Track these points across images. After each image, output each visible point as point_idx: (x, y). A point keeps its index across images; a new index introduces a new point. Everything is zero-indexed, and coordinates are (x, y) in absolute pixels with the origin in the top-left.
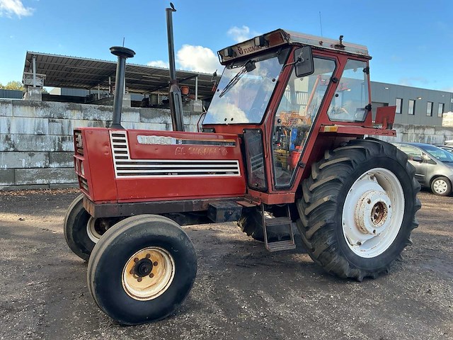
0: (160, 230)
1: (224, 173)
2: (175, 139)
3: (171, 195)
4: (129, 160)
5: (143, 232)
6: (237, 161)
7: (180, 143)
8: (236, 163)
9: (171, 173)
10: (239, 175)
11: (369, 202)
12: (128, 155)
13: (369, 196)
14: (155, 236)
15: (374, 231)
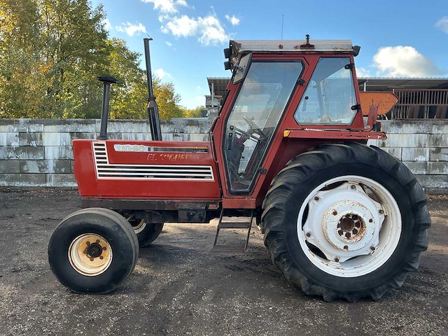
0: (96, 220)
1: (203, 177)
2: (147, 147)
3: (145, 194)
4: (108, 164)
5: (81, 221)
6: (211, 167)
7: (152, 150)
8: (209, 169)
9: (148, 176)
10: (213, 179)
11: (335, 213)
12: (107, 160)
13: (336, 208)
14: (90, 224)
15: (346, 247)
